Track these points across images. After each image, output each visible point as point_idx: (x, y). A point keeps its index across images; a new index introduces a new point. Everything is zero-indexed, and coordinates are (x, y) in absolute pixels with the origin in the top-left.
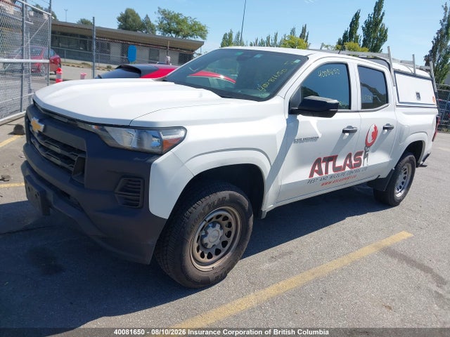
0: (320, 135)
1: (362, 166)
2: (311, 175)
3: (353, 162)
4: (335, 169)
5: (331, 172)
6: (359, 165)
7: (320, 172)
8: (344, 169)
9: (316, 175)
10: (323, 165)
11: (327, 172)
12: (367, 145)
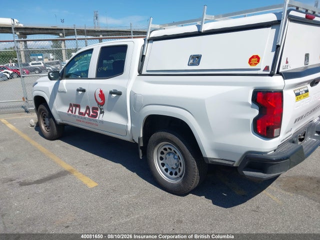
0: (66, 91)
1: (97, 118)
2: (68, 112)
3: (91, 113)
4: (80, 113)
5: (77, 113)
6: (96, 117)
7: (72, 112)
8: (85, 115)
9: (70, 112)
10: (74, 108)
11: (75, 113)
12: (99, 103)
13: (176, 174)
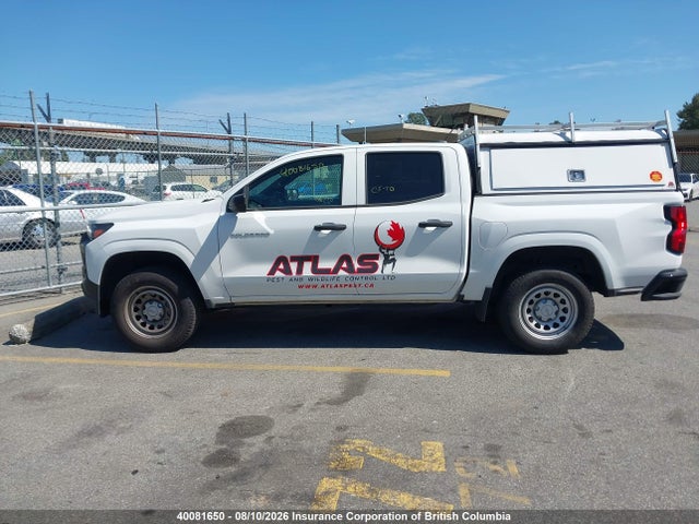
0: (272, 232)
1: (378, 272)
2: (270, 273)
3: (357, 266)
4: (318, 271)
5: (308, 273)
6: (372, 271)
7: (287, 273)
8: (335, 272)
9: (277, 274)
10: (295, 265)
11: (299, 273)
12: (382, 246)
13: (556, 325)
